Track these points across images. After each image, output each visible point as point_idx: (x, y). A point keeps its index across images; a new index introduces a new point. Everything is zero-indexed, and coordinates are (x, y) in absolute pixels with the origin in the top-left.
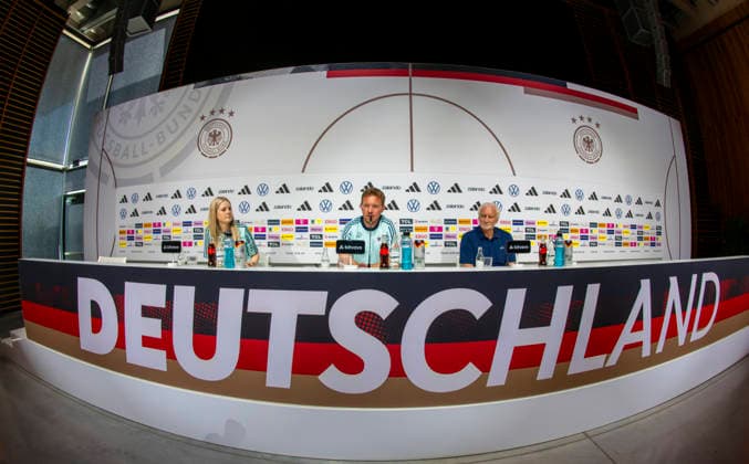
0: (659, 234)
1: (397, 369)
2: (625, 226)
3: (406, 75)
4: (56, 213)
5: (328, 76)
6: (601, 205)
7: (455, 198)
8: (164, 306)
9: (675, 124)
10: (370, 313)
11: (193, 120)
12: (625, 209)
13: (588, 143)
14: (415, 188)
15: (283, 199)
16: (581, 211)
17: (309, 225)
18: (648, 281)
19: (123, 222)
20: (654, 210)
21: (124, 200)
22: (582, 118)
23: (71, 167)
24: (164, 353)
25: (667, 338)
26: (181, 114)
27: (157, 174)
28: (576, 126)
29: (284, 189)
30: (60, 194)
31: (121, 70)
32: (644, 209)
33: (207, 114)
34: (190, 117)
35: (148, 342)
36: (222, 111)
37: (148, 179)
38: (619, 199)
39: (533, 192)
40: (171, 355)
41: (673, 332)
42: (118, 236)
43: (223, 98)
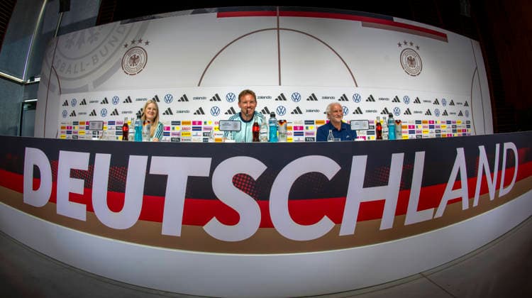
0: (468, 127)
1: (266, 222)
2: (442, 122)
3: (275, 15)
4: (16, 113)
5: (218, 16)
6: (423, 107)
7: (312, 104)
8: (87, 169)
9: (476, 44)
10: (245, 175)
11: (118, 48)
12: (441, 108)
13: (411, 61)
14: (282, 97)
15: (184, 106)
16: (408, 112)
17: (203, 125)
18: (462, 149)
19: (64, 120)
20: (464, 109)
21: (66, 104)
22: (406, 43)
23: (29, 82)
24: (85, 206)
25: (481, 194)
26: (110, 43)
27: (91, 86)
28: (400, 50)
29: (184, 99)
30: (20, 101)
31: (68, 9)
32: (456, 109)
33: (129, 43)
34: (117, 44)
35: (73, 197)
36: (140, 41)
37: (85, 89)
38: (436, 102)
39: (371, 99)
40: (90, 208)
41: (485, 189)
42: (60, 130)
43: (142, 31)
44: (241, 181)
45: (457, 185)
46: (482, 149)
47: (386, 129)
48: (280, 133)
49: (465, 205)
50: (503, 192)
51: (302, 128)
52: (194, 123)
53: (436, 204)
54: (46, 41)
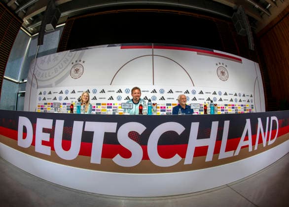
0: (252, 108)
1: (146, 157)
2: (239, 105)
3: (151, 48)
4: (14, 98)
5: (121, 48)
6: (229, 97)
7: (170, 95)
8: (51, 128)
9: (257, 64)
10: (134, 132)
11: (69, 64)
12: (238, 98)
13: (223, 73)
14: (154, 91)
15: (103, 95)
16: (221, 100)
17: (113, 106)
18: (249, 120)
19: (40, 102)
20: (250, 99)
21: (41, 94)
22: (220, 63)
23: (21, 82)
24: (50, 148)
25: (258, 143)
26: (64, 62)
27: (54, 84)
28: (217, 67)
29: (103, 91)
30: (16, 92)
31: (42, 44)
32: (246, 98)
33: (74, 62)
34: (68, 63)
35: (44, 143)
36: (80, 61)
37: (51, 86)
38: (236, 95)
39: (201, 93)
40: (53, 149)
41: (261, 141)
42: (37, 107)
43: (81, 55)
44: (133, 135)
45: (246, 139)
46: (259, 120)
47: (210, 109)
48: (153, 110)
49: (250, 149)
50: (271, 142)
51: (165, 107)
52: (108, 104)
53: (235, 149)
54: (30, 60)
